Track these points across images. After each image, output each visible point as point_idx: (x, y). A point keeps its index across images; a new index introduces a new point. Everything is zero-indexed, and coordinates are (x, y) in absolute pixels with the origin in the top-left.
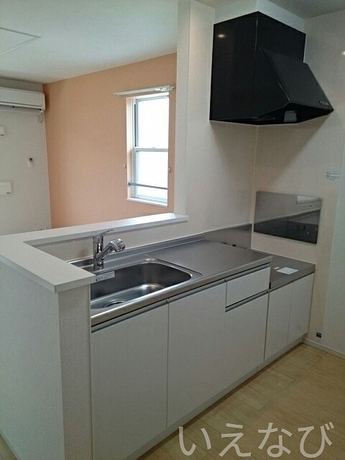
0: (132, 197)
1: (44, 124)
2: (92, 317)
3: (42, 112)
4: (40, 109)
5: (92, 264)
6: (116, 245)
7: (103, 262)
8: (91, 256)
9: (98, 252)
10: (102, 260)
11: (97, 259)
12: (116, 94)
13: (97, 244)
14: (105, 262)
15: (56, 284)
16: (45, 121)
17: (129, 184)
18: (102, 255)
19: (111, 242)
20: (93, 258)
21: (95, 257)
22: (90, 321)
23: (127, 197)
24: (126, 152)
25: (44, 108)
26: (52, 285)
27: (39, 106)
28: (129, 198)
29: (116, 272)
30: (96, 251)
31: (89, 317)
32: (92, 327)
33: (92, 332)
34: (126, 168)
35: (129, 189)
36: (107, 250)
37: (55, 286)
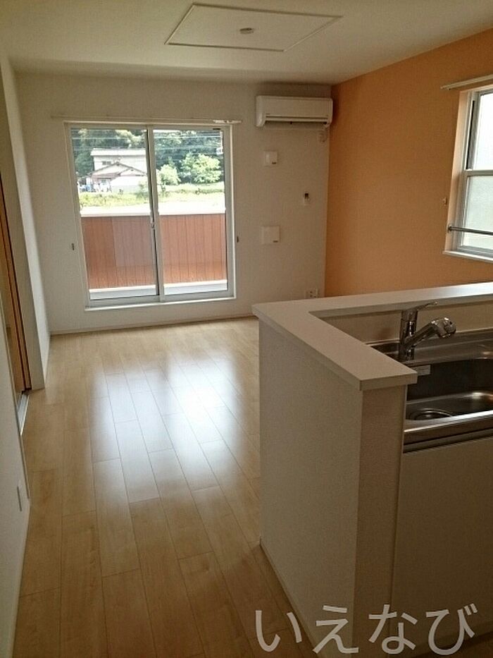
0: (452, 250)
1: (327, 144)
2: (406, 431)
3: (326, 126)
4: (325, 123)
5: (395, 350)
6: (440, 326)
7: (413, 351)
8: (396, 339)
9: (407, 334)
10: (413, 346)
11: (406, 346)
12: (444, 87)
13: (406, 323)
14: (416, 349)
15: (362, 379)
16: (331, 140)
17: (450, 229)
18: (414, 339)
19: (433, 322)
20: (398, 342)
21: (402, 340)
22: (403, 437)
23: (444, 250)
24: (450, 179)
25: (330, 120)
26: (357, 379)
27: (325, 118)
28: (447, 251)
29: (434, 367)
30: (405, 332)
31: (402, 431)
32: (405, 444)
33: (405, 452)
34: (447, 203)
35: (448, 236)
36: (423, 334)
37: (361, 381)
